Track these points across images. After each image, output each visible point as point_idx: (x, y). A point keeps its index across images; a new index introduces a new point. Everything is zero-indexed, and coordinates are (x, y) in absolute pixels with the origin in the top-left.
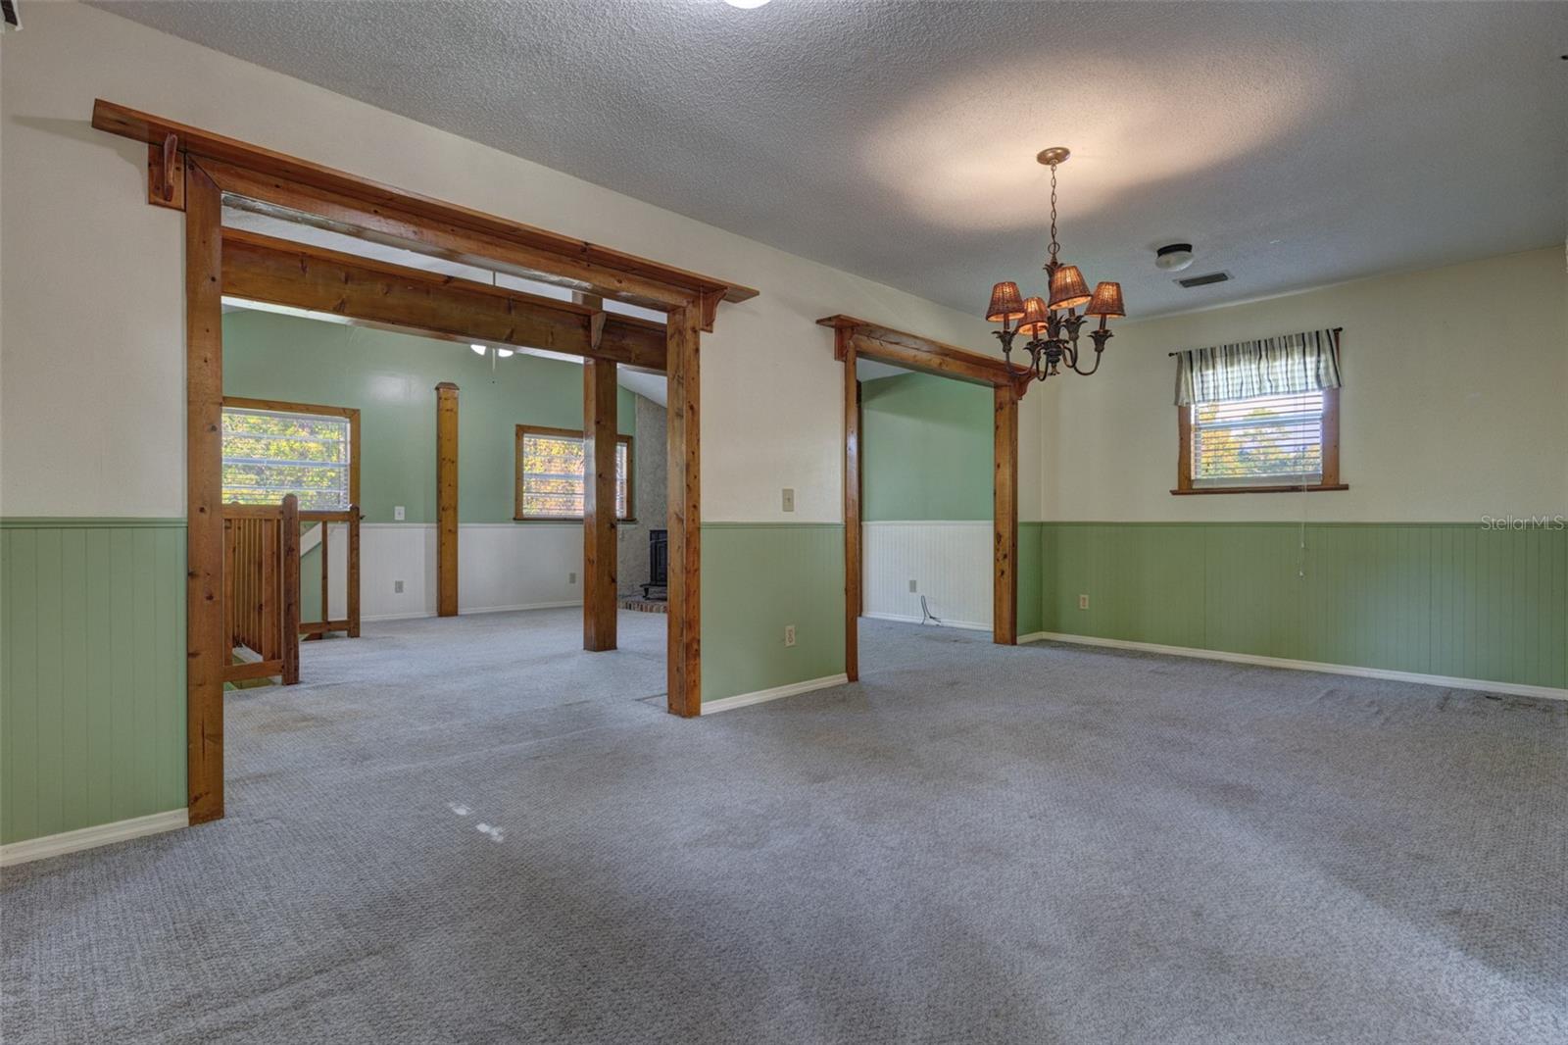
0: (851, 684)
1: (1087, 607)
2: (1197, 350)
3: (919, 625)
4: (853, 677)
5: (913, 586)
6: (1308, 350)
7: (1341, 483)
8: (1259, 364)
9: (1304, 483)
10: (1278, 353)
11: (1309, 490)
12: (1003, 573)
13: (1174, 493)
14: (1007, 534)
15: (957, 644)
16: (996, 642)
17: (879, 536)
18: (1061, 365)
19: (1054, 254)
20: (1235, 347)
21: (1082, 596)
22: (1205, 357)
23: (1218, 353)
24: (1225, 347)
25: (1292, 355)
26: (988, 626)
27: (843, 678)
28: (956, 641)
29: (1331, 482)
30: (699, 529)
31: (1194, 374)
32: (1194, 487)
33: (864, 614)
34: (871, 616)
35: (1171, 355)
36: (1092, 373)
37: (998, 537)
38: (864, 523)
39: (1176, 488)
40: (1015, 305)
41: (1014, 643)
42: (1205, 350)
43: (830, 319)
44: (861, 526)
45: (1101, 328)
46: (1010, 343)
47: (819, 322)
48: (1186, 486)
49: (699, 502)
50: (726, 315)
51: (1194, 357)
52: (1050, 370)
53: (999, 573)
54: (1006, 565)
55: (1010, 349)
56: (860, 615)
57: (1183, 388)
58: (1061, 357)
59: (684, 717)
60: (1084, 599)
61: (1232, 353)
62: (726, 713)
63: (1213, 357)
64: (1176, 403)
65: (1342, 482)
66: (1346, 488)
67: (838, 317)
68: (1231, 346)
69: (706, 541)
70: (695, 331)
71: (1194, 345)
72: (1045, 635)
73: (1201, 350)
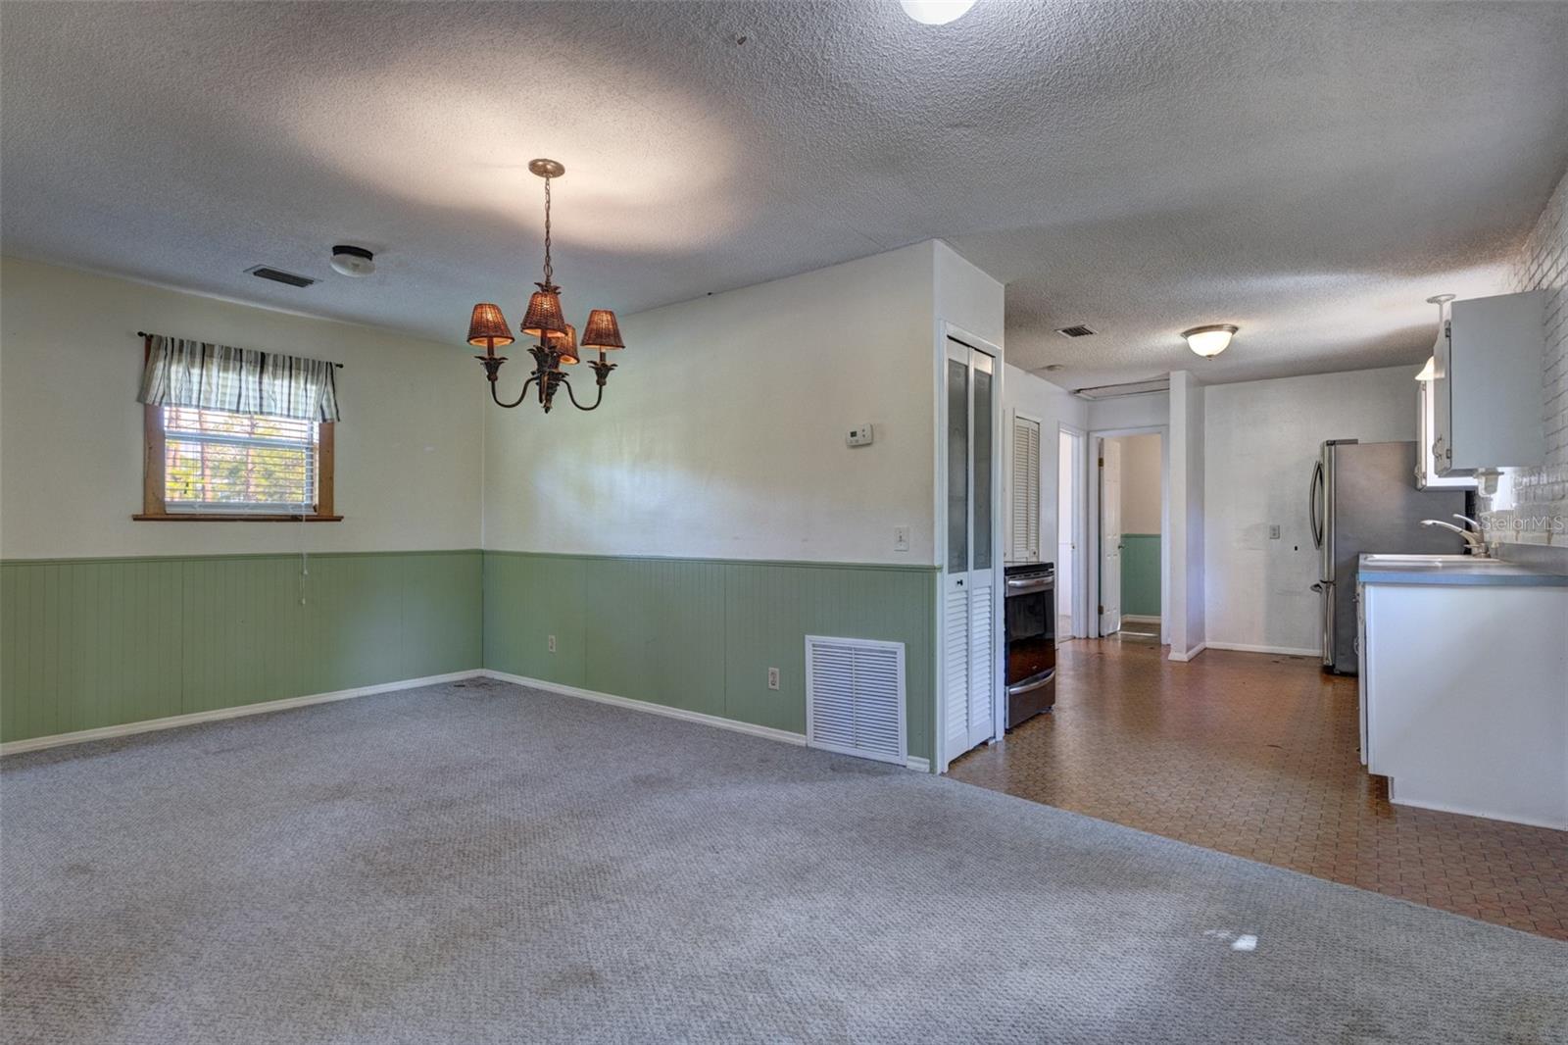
6: (309, 377)
7: (335, 515)
8: (261, 378)
9: (304, 512)
10: (279, 372)
11: (307, 520)
13: (136, 518)
24: (221, 348)
25: (297, 378)
29: (324, 513)
31: (178, 369)
32: (168, 512)
39: (139, 511)
42: (212, 347)
48: (155, 512)
57: (157, 381)
61: (233, 357)
64: (140, 400)
65: (337, 513)
66: (339, 519)
68: (229, 349)
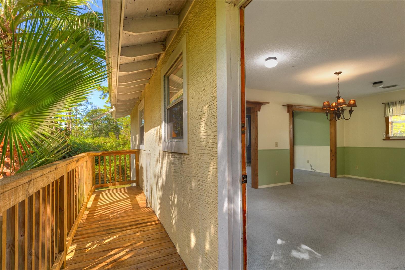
0: (292, 184)
1: (358, 169)
2: (390, 103)
3: (310, 171)
4: (292, 182)
5: (308, 162)
12: (332, 160)
13: (384, 140)
14: (333, 149)
15: (320, 177)
16: (331, 176)
17: (299, 149)
18: (340, 118)
19: (339, 94)
20: (403, 101)
21: (356, 166)
22: (393, 104)
23: (397, 103)
24: (400, 101)
26: (329, 172)
27: (289, 183)
28: (319, 176)
30: (258, 151)
31: (390, 109)
32: (390, 138)
33: (295, 168)
34: (297, 169)
35: (382, 104)
36: (349, 119)
37: (331, 151)
38: (295, 146)
39: (384, 138)
40: (329, 106)
41: (336, 177)
42: (393, 102)
43: (286, 105)
44: (294, 147)
45: (351, 109)
46: (328, 114)
47: (283, 106)
48: (388, 138)
49: (258, 146)
50: (263, 108)
51: (390, 104)
52: (338, 119)
53: (331, 160)
54: (333, 158)
55: (328, 115)
56: (294, 168)
57: (386, 112)
58: (340, 116)
59: (255, 188)
60: (357, 167)
62: (264, 188)
63: (396, 104)
64: (384, 116)
67: (288, 105)
68: (402, 101)
69: (259, 153)
70: (257, 112)
71: (390, 101)
72: (346, 175)
73: (392, 102)
